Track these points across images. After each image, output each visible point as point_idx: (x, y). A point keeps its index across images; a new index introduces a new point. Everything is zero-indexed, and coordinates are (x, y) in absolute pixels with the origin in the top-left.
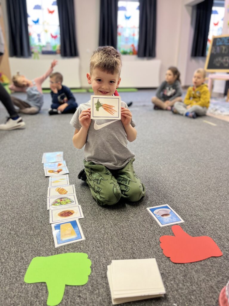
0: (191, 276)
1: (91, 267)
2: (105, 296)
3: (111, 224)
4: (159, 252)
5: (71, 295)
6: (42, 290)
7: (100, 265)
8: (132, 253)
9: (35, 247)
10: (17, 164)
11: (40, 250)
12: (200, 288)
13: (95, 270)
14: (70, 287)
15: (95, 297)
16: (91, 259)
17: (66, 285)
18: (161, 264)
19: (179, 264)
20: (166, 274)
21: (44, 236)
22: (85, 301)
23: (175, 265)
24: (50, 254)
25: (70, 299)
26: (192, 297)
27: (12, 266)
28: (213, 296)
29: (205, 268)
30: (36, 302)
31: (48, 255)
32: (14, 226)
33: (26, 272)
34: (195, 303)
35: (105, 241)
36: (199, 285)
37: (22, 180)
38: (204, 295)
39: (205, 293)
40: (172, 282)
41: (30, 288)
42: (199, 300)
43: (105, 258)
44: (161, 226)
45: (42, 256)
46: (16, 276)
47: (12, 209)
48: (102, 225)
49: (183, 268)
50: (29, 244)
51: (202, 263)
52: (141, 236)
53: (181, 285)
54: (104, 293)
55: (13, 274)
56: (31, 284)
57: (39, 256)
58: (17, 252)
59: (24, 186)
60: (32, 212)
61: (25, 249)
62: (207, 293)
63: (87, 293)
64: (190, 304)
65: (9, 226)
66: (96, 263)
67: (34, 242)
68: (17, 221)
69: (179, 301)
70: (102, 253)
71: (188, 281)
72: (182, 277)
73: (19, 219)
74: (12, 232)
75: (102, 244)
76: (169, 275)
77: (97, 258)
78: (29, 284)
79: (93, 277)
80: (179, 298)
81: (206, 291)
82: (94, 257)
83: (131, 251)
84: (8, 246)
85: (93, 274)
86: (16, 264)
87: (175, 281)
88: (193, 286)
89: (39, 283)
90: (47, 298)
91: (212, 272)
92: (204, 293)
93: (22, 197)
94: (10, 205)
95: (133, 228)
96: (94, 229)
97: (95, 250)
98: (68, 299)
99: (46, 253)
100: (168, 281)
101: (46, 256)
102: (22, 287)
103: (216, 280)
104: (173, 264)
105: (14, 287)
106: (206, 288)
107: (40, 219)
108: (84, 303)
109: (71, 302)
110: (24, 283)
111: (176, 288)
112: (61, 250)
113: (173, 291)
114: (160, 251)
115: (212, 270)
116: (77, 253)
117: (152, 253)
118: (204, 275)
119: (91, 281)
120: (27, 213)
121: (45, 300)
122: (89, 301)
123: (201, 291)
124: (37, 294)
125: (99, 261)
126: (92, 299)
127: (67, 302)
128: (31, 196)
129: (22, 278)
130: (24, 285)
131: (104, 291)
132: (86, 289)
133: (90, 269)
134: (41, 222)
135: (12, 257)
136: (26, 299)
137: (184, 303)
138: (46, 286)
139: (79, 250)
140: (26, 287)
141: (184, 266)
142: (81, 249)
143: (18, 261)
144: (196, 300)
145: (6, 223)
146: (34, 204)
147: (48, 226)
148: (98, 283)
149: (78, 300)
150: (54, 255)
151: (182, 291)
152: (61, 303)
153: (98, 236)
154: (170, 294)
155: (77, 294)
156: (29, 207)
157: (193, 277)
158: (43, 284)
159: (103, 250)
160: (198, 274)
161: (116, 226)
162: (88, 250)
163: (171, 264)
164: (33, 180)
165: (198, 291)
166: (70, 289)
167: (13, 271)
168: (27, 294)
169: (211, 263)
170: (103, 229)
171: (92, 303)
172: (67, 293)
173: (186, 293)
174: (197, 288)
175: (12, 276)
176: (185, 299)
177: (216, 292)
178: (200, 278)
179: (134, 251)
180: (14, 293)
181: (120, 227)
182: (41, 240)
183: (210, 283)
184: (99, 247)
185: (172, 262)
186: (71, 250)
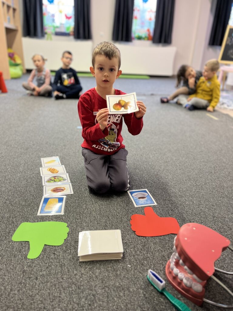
0: (149, 246)
1: (68, 233)
2: (75, 255)
3: (93, 201)
4: (127, 226)
5: (48, 252)
6: (25, 247)
7: (76, 233)
8: (104, 226)
9: (25, 215)
10: (19, 144)
11: (28, 217)
12: (154, 256)
13: (71, 235)
14: (48, 246)
15: (67, 255)
16: (69, 228)
17: (45, 245)
18: (127, 236)
19: (142, 236)
20: (129, 243)
21: (33, 207)
22: (58, 257)
23: (139, 237)
24: (36, 221)
25: (46, 255)
26: (145, 262)
27: (3, 228)
28: (162, 263)
29: (163, 241)
30: (18, 255)
31: (35, 222)
32: (9, 197)
33: (14, 233)
34: (146, 266)
35: (84, 215)
36: (154, 254)
37: (22, 159)
38: (155, 262)
39: (157, 260)
40: (132, 250)
41: (16, 245)
42: (150, 265)
43: (81, 227)
44: (136, 206)
45: (30, 222)
46: (6, 235)
47: (10, 183)
48: (85, 202)
49: (144, 240)
50: (20, 212)
51: (162, 238)
52: (115, 213)
53: (138, 252)
54: (74, 253)
55: (3, 234)
56: (17, 242)
57: (27, 222)
58: (9, 217)
59: (23, 165)
60: (27, 187)
61: (16, 216)
62: (158, 260)
63: (61, 251)
64: (142, 267)
65: (6, 196)
66: (73, 231)
67: (25, 211)
68: (12, 194)
69: (133, 264)
70: (79, 223)
71: (145, 250)
72: (141, 246)
73: (14, 192)
74: (7, 202)
75: (81, 217)
76: (131, 244)
77: (75, 227)
78: (15, 242)
79: (68, 241)
80: (134, 262)
81: (157, 258)
82: (72, 226)
83: (104, 224)
84: (3, 213)
85: (68, 239)
86: (7, 226)
87: (134, 249)
88: (148, 254)
89: (24, 241)
90: (28, 253)
91: (167, 245)
92: (155, 260)
93: (20, 174)
94: (8, 180)
95: (111, 206)
96: (77, 204)
97: (74, 221)
98: (45, 255)
99: (33, 220)
100: (129, 249)
101: (33, 222)
102: (9, 244)
103: (169, 251)
104: (137, 237)
105: (3, 243)
106: (158, 257)
107: (32, 193)
108: (57, 258)
109: (46, 257)
110: (12, 240)
111: (134, 254)
112: (46, 219)
113: (130, 256)
114: (129, 226)
115: (168, 244)
116: (59, 222)
117: (121, 227)
118: (160, 247)
119: (66, 244)
120: (22, 187)
121: (26, 254)
122: (61, 258)
123: (154, 258)
124: (21, 249)
125: (75, 230)
126: (64, 256)
127: (44, 257)
128: (28, 173)
129: (10, 237)
130: (11, 242)
131: (75, 251)
132: (60, 248)
133: (67, 235)
134: (33, 195)
135: (5, 221)
136: (11, 253)
137: (137, 265)
138: (29, 245)
139: (61, 220)
140: (13, 244)
141: (146, 239)
142: (62, 219)
143: (10, 224)
144: (147, 264)
145: (3, 194)
146: (29, 181)
147: (39, 199)
148: (71, 245)
149: (52, 256)
150: (40, 221)
151: (138, 257)
152: (38, 257)
153: (79, 210)
154: (127, 258)
155: (52, 252)
156: (24, 182)
157: (151, 247)
158: (27, 243)
159: (81, 221)
160: (155, 246)
161: (96, 204)
162: (68, 221)
163: (135, 236)
164: (32, 160)
165: (151, 258)
166: (48, 248)
167: (4, 231)
168: (13, 249)
169: (169, 238)
170: (85, 205)
171: (63, 259)
172: (45, 250)
173: (141, 258)
174: (151, 255)
175: (3, 235)
176: (138, 263)
177: (166, 261)
178: (156, 249)
179: (107, 224)
180: (2, 247)
181: (99, 205)
182: (30, 210)
183: (163, 253)
184: (78, 219)
185: (136, 235)
186: (54, 219)
